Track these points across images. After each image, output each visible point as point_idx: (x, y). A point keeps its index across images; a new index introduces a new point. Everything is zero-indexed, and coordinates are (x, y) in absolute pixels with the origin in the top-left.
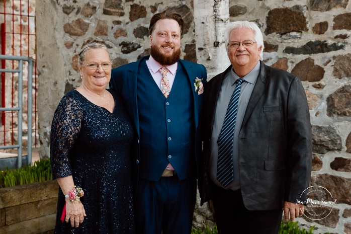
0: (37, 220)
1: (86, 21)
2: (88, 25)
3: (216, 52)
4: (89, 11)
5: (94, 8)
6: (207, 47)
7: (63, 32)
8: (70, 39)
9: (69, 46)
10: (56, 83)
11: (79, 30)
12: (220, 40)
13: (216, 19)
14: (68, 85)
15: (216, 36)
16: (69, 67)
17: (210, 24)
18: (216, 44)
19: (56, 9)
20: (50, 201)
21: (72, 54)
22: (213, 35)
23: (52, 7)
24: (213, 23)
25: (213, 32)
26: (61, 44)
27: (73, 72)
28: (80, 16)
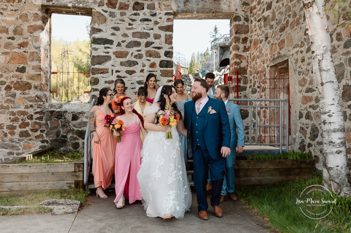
0: (259, 178)
1: (306, 78)
2: (306, 80)
3: (322, 88)
4: (307, 72)
5: (309, 70)
6: (318, 86)
7: (298, 85)
8: (301, 88)
9: (300, 92)
10: (296, 112)
11: (303, 83)
12: (324, 81)
13: (321, 70)
14: (300, 112)
15: (322, 80)
16: (300, 103)
17: (318, 73)
18: (322, 84)
19: (295, 73)
20: (268, 169)
21: (302, 96)
22: (320, 80)
23: (293, 72)
24: (319, 72)
25: (320, 78)
26: (297, 92)
27: (302, 105)
28: (304, 76)
